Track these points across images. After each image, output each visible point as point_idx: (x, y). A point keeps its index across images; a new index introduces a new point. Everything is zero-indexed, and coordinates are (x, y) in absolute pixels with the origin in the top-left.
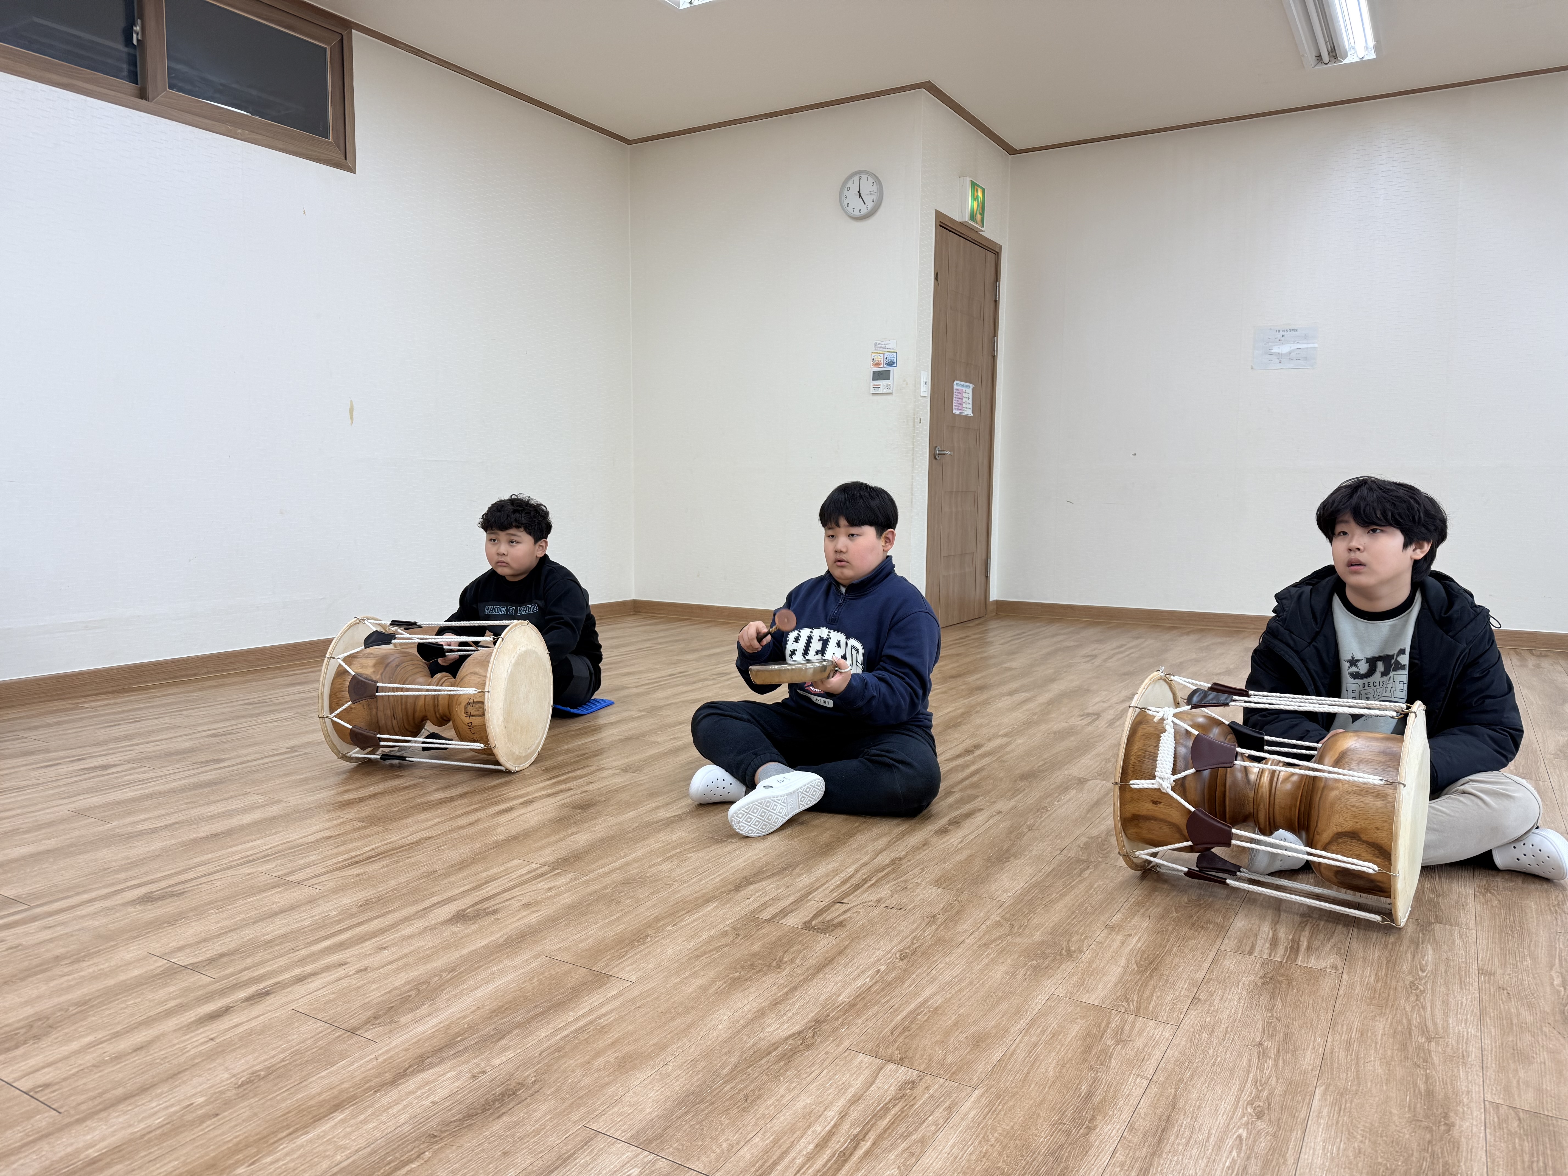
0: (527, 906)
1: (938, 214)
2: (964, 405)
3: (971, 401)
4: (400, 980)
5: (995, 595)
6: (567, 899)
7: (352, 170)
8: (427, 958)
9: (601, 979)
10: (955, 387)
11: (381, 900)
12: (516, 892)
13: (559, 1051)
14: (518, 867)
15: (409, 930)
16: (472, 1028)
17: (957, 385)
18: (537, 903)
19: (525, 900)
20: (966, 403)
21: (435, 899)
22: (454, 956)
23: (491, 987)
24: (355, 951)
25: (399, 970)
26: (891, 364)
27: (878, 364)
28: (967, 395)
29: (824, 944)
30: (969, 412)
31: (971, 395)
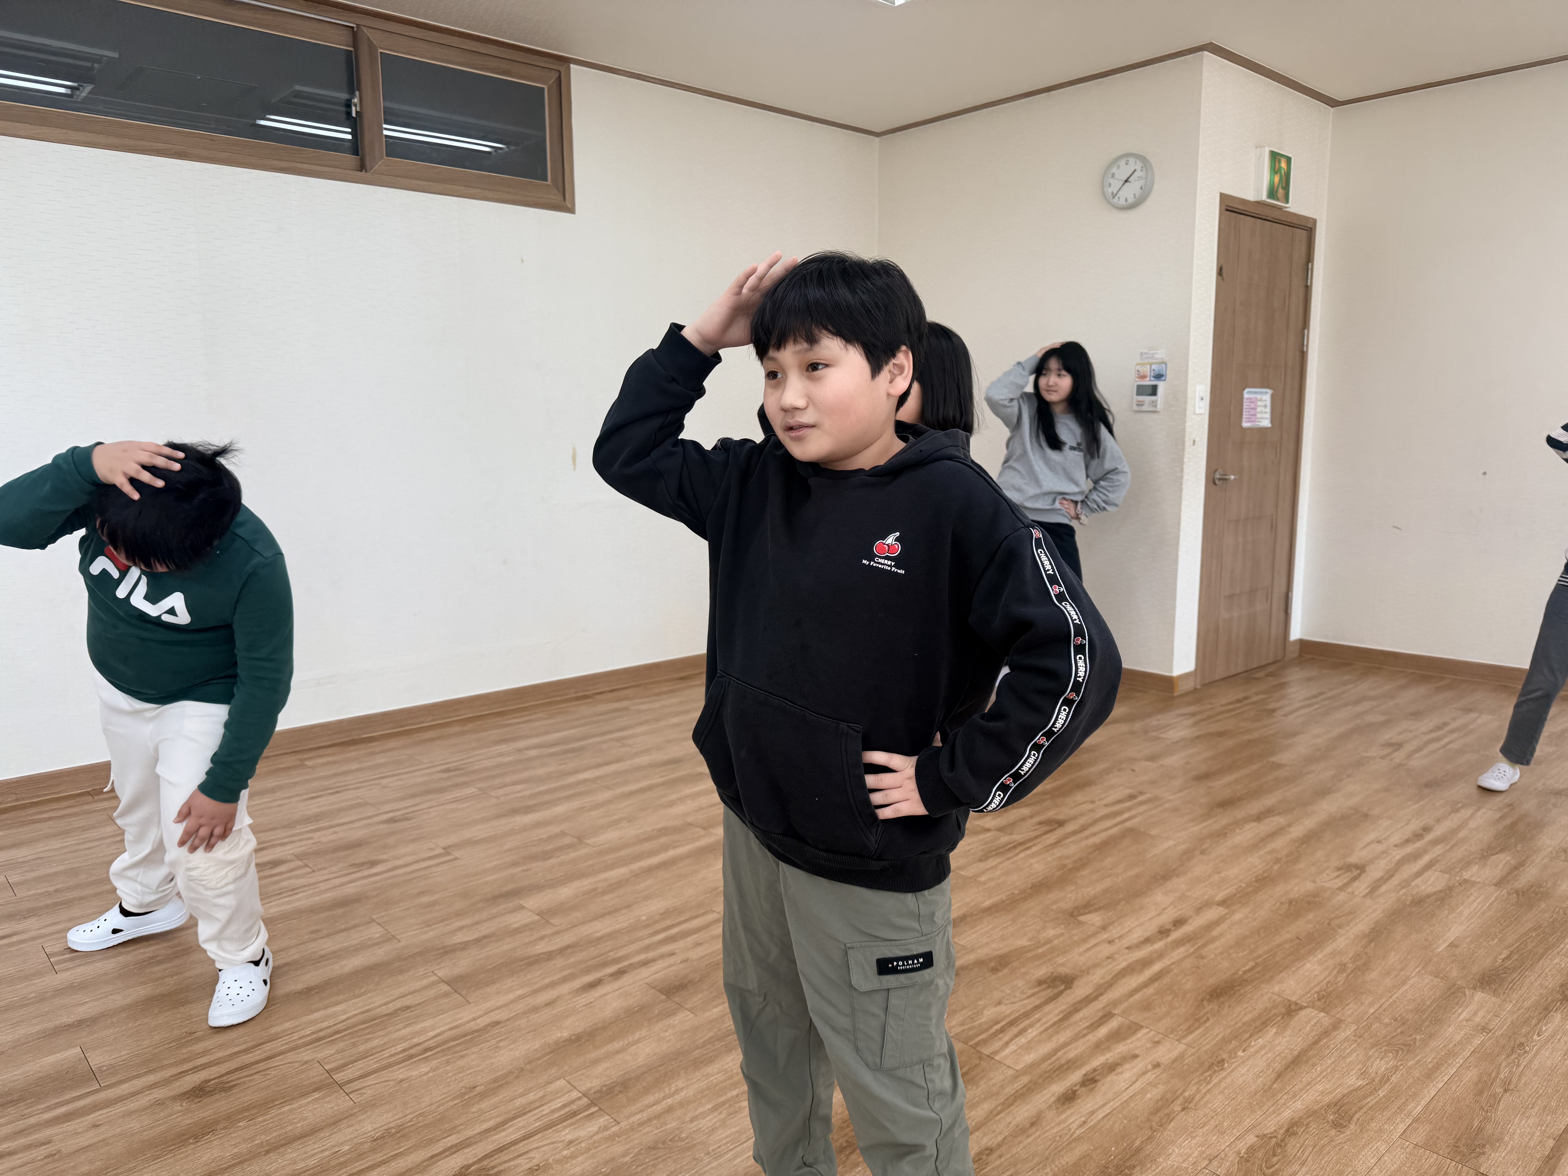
1: (1222, 196)
2: (1259, 416)
3: (1268, 410)
5: (1296, 632)
7: (571, 210)
10: (1246, 396)
17: (1247, 394)
20: (1261, 412)
26: (1159, 376)
27: (1143, 377)
28: (1263, 403)
30: (1266, 423)
31: (1268, 403)
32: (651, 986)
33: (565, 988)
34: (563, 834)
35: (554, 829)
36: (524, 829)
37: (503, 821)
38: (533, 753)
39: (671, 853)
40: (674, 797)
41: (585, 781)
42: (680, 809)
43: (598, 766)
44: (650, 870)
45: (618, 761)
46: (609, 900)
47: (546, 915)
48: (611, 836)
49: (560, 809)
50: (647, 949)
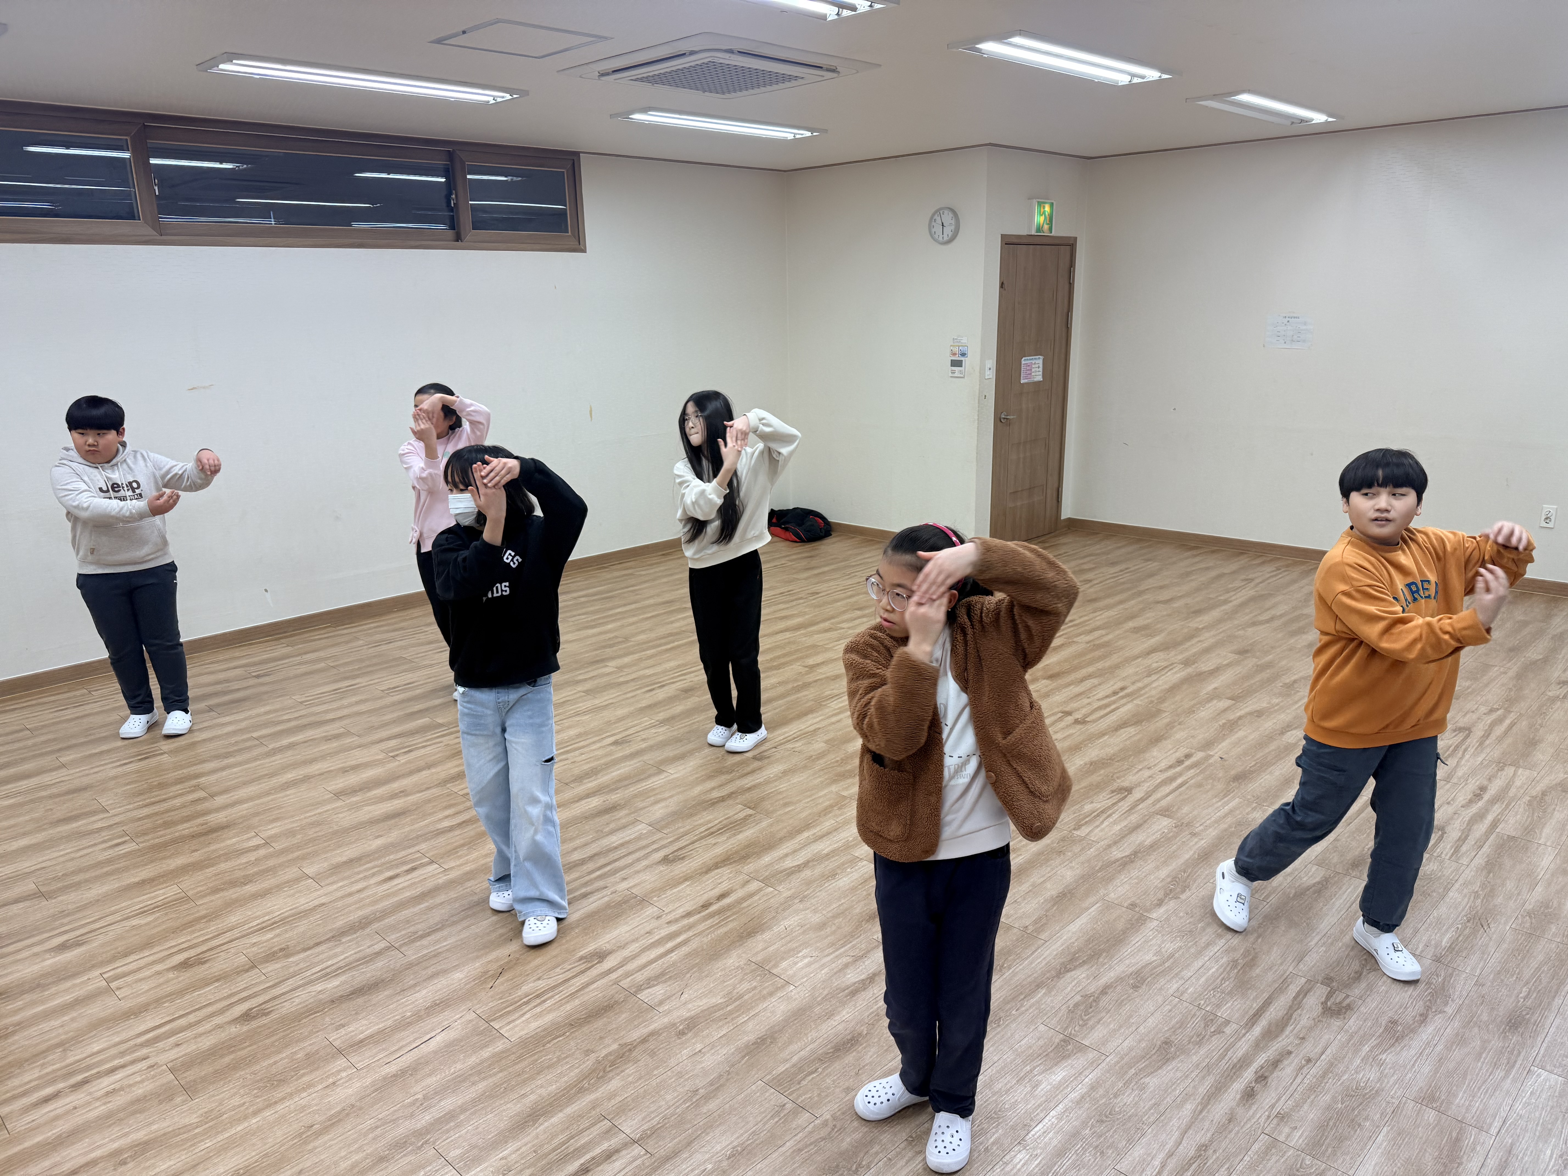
0: (643, 740)
1: (1003, 234)
2: (1033, 374)
3: (1041, 369)
4: (586, 767)
5: (1067, 514)
6: (661, 738)
7: (584, 251)
8: (598, 759)
9: (661, 772)
10: (1023, 362)
11: (586, 733)
12: (642, 733)
13: (635, 796)
14: (646, 721)
15: (594, 747)
16: (608, 786)
17: (1026, 361)
18: (648, 739)
19: (644, 737)
20: (1035, 372)
21: (608, 734)
22: (609, 759)
23: (619, 772)
24: (572, 754)
25: (587, 763)
26: (963, 355)
27: (954, 354)
28: (1036, 366)
29: (757, 764)
30: (1039, 378)
31: (1041, 366)
32: (678, 690)
33: (639, 692)
34: (616, 637)
35: (612, 635)
36: (594, 635)
37: (581, 632)
38: (583, 599)
39: (676, 643)
40: (673, 619)
41: (619, 613)
42: (677, 625)
43: (625, 605)
44: (667, 650)
45: (635, 602)
46: (651, 662)
47: (620, 668)
48: (642, 637)
49: (610, 626)
50: (673, 678)
